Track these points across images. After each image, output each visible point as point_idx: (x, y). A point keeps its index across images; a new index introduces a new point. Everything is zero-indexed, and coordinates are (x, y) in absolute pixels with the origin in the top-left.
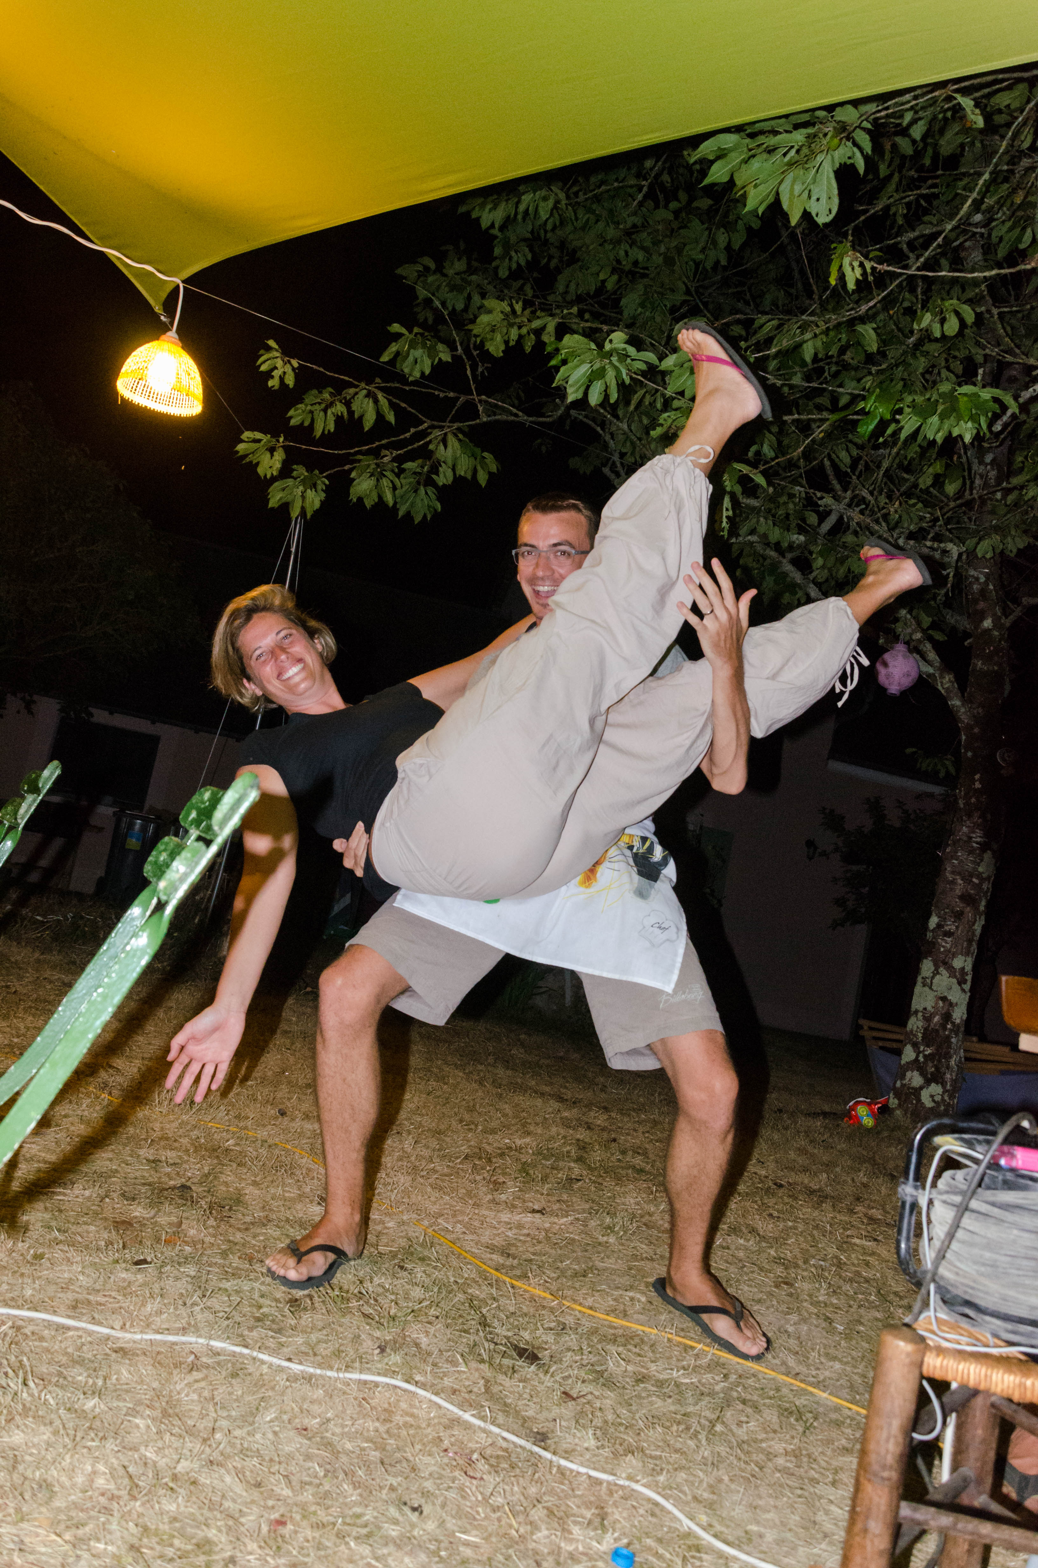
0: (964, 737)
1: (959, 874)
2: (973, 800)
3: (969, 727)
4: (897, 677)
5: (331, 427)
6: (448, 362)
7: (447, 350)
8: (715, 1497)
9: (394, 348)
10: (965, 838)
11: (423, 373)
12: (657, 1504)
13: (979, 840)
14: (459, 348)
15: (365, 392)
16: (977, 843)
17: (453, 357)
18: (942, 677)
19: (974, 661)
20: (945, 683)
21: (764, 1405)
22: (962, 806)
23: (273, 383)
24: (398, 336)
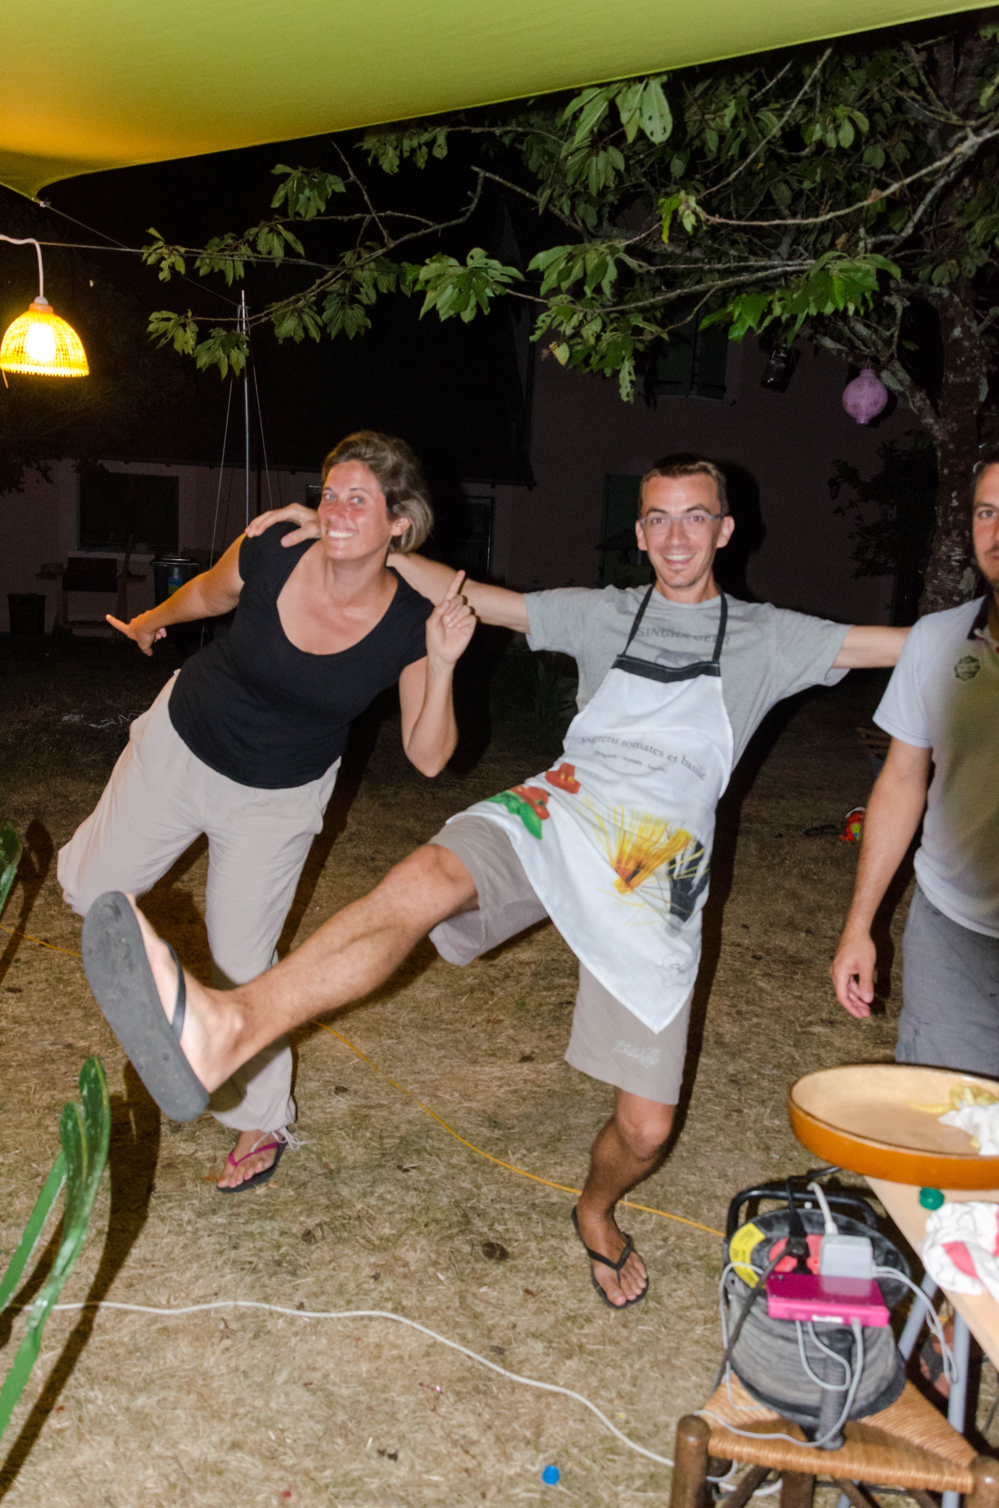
0: (939, 454)
1: (940, 594)
2: (951, 518)
3: (944, 444)
4: (864, 408)
5: (241, 272)
6: (342, 193)
7: (339, 180)
8: (635, 1390)
9: (281, 193)
10: (944, 558)
11: (319, 211)
12: (586, 1408)
13: (958, 558)
14: (351, 173)
15: (267, 229)
16: (956, 561)
17: (347, 186)
18: (913, 396)
19: (947, 373)
20: (918, 401)
21: (694, 1267)
22: (940, 524)
23: (164, 275)
24: (285, 177)
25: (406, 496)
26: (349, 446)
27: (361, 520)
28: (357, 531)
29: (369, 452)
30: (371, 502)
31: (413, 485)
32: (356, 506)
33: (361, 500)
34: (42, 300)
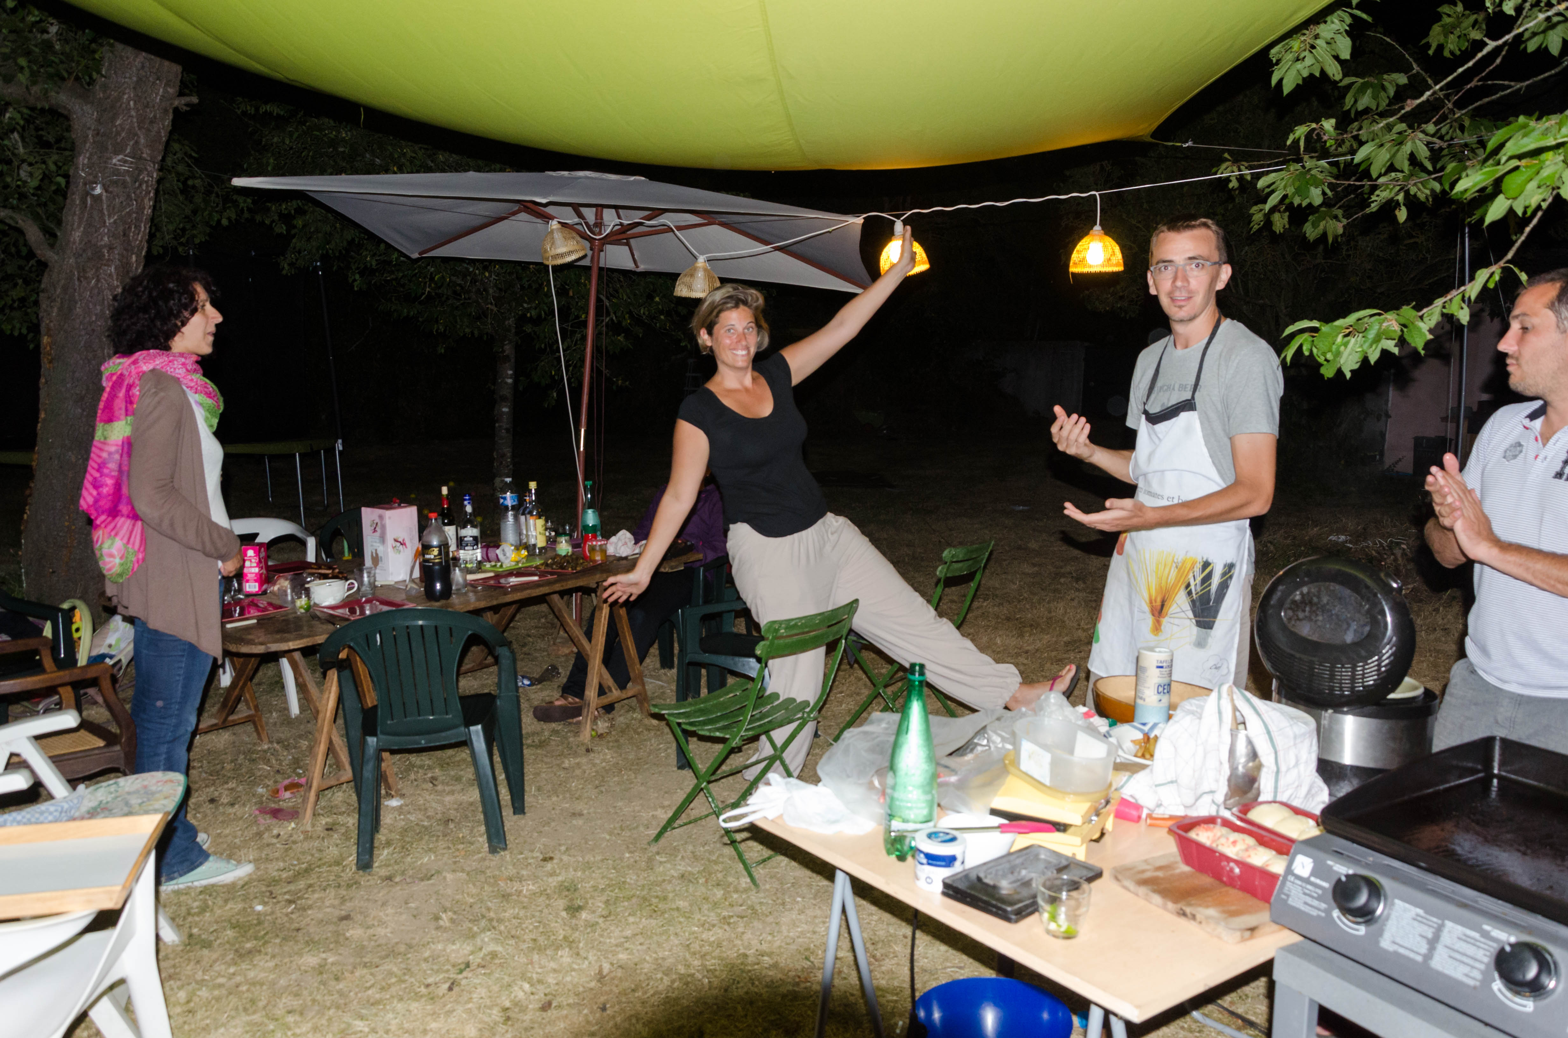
14: (1415, 66)
23: (1234, 184)
34: (1097, 228)
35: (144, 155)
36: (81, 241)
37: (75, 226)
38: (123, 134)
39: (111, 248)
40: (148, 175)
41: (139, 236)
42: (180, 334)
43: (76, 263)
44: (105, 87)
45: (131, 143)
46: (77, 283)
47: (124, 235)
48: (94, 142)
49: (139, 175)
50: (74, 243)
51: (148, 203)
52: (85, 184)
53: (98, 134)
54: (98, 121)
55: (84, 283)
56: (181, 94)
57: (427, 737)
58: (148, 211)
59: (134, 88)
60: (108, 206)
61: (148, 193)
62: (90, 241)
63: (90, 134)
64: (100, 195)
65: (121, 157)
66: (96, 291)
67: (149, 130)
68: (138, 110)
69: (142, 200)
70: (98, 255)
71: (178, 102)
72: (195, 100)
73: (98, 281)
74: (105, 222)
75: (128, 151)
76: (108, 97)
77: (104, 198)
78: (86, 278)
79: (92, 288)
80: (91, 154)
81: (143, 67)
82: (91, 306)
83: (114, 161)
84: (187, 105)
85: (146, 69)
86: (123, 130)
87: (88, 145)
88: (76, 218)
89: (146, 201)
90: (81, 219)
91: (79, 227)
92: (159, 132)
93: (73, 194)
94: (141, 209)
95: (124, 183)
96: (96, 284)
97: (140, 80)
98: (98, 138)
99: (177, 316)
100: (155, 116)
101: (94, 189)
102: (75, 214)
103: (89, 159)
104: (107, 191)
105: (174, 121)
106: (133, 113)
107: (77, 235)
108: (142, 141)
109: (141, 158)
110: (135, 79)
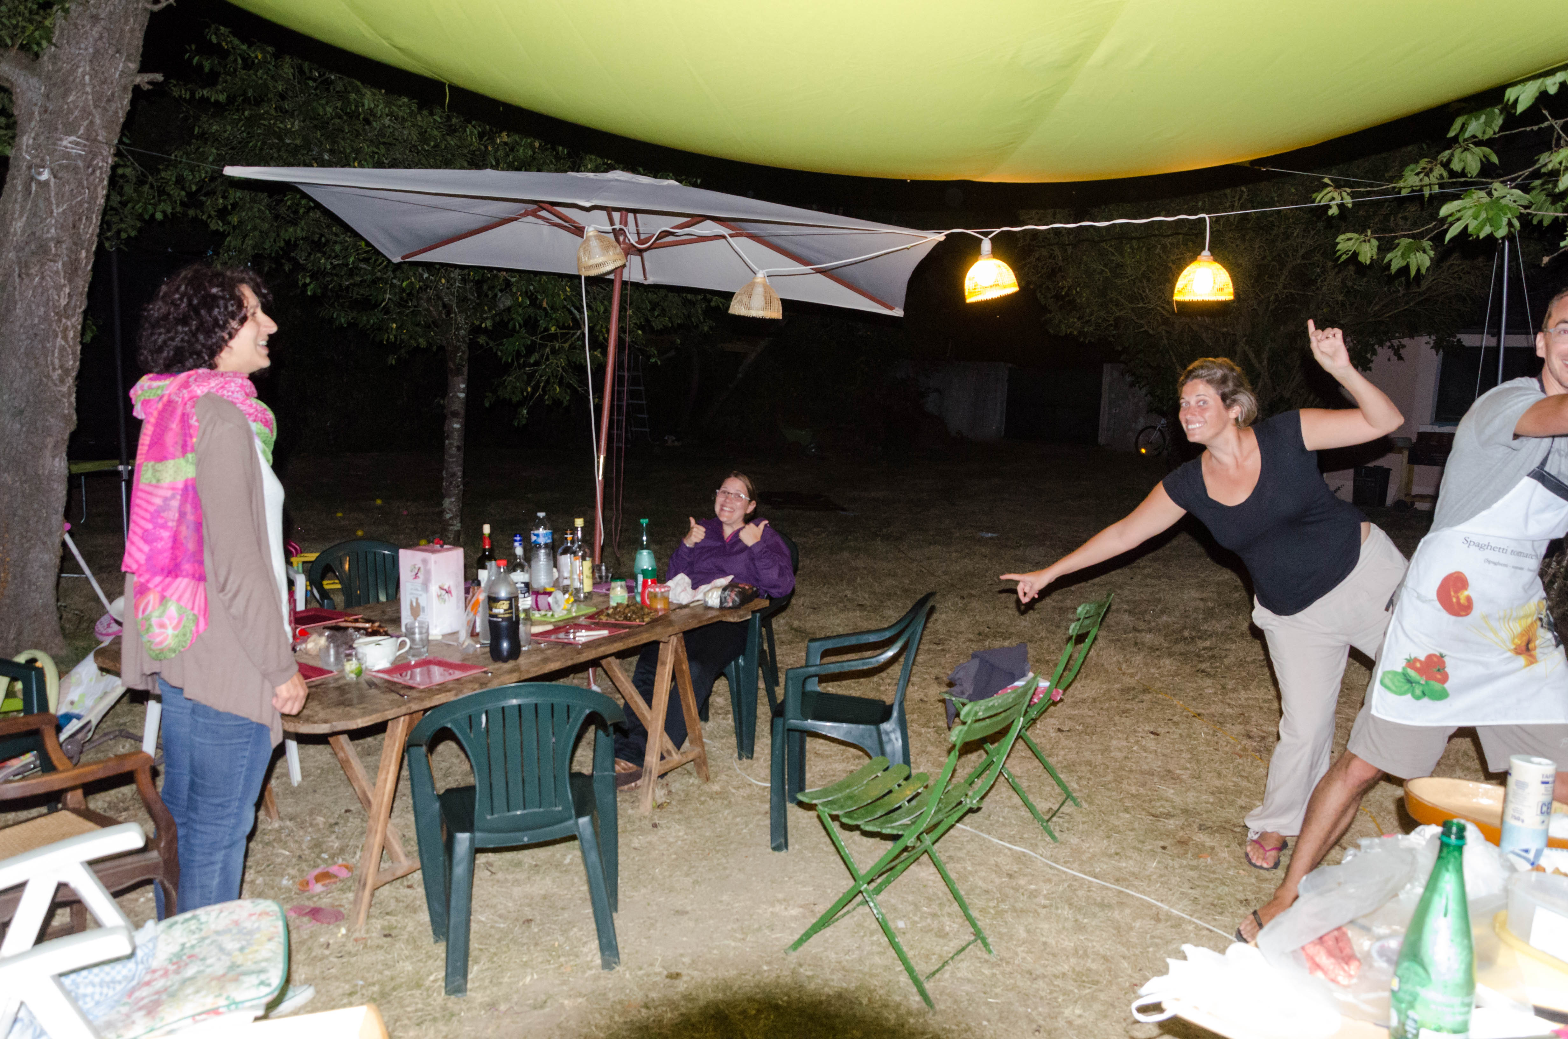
23: (1334, 211)
25: (1235, 392)
26: (1191, 372)
27: (1207, 415)
28: (1206, 422)
29: (1204, 372)
30: (1211, 402)
31: (1239, 385)
32: (1202, 407)
33: (1205, 402)
34: (1206, 253)
35: (100, 138)
36: (24, 232)
37: (16, 216)
38: (76, 113)
39: (59, 242)
40: (103, 161)
41: (90, 229)
42: (226, 349)
43: (18, 257)
44: (54, 58)
45: (86, 123)
46: (17, 280)
47: (74, 226)
48: (41, 120)
49: (93, 159)
50: (15, 234)
51: (102, 192)
52: (30, 168)
53: (46, 111)
54: (47, 96)
55: (26, 281)
56: (143, 69)
57: (531, 832)
58: (101, 201)
59: (91, 61)
60: (57, 194)
61: (102, 180)
62: (34, 233)
63: (36, 110)
64: (46, 183)
65: (73, 138)
66: (40, 290)
67: (105, 110)
68: (94, 86)
69: (96, 188)
70: (43, 249)
71: (142, 80)
72: (159, 77)
73: (43, 278)
74: (52, 212)
75: (81, 132)
76: (59, 70)
77: (52, 184)
78: (28, 275)
79: (35, 287)
80: (37, 135)
81: (101, 38)
82: (33, 307)
83: (65, 143)
84: (149, 83)
85: (105, 40)
86: (76, 107)
87: (33, 124)
88: (17, 206)
89: (99, 189)
90: (23, 208)
91: (21, 216)
92: (116, 112)
93: (15, 178)
94: (93, 198)
95: (76, 169)
96: (40, 283)
97: (97, 52)
98: (45, 116)
99: (223, 328)
100: (113, 95)
101: (40, 174)
102: (16, 201)
103: (34, 139)
104: (55, 177)
105: (133, 102)
106: (88, 89)
107: (18, 226)
108: (98, 121)
109: (95, 140)
110: (91, 50)
